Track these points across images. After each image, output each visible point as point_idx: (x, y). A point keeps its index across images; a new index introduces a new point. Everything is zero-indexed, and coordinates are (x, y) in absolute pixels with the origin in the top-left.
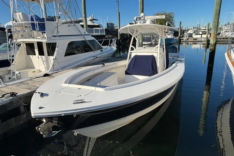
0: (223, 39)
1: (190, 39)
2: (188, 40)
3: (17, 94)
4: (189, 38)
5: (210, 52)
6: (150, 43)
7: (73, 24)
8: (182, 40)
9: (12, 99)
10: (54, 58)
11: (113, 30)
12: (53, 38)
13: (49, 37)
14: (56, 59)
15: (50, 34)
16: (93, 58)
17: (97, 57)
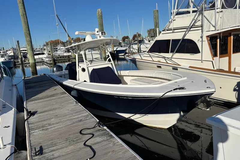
0: (60, 58)
1: (27, 61)
2: (26, 62)
4: (25, 60)
8: (17, 62)
17: (15, 85)
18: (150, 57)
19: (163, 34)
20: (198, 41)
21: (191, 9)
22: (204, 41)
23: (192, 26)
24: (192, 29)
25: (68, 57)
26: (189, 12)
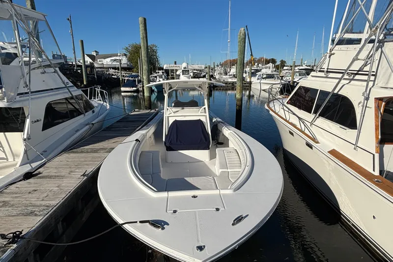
3: (21, 233)
5: (237, 110)
6: (135, 88)
7: (52, 70)
9: (17, 247)
10: (25, 137)
11: (66, 66)
12: (18, 98)
13: (10, 97)
14: (29, 138)
15: (11, 92)
16: (88, 127)
17: (93, 124)
18: (283, 109)
19: (312, 76)
20: (359, 104)
21: (364, 36)
22: (368, 107)
23: (358, 71)
24: (357, 77)
25: (232, 84)
26: (358, 41)
